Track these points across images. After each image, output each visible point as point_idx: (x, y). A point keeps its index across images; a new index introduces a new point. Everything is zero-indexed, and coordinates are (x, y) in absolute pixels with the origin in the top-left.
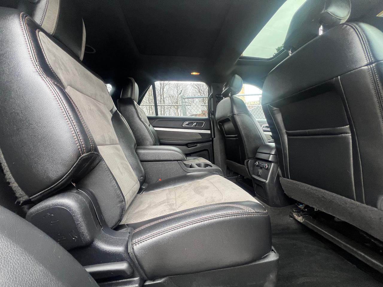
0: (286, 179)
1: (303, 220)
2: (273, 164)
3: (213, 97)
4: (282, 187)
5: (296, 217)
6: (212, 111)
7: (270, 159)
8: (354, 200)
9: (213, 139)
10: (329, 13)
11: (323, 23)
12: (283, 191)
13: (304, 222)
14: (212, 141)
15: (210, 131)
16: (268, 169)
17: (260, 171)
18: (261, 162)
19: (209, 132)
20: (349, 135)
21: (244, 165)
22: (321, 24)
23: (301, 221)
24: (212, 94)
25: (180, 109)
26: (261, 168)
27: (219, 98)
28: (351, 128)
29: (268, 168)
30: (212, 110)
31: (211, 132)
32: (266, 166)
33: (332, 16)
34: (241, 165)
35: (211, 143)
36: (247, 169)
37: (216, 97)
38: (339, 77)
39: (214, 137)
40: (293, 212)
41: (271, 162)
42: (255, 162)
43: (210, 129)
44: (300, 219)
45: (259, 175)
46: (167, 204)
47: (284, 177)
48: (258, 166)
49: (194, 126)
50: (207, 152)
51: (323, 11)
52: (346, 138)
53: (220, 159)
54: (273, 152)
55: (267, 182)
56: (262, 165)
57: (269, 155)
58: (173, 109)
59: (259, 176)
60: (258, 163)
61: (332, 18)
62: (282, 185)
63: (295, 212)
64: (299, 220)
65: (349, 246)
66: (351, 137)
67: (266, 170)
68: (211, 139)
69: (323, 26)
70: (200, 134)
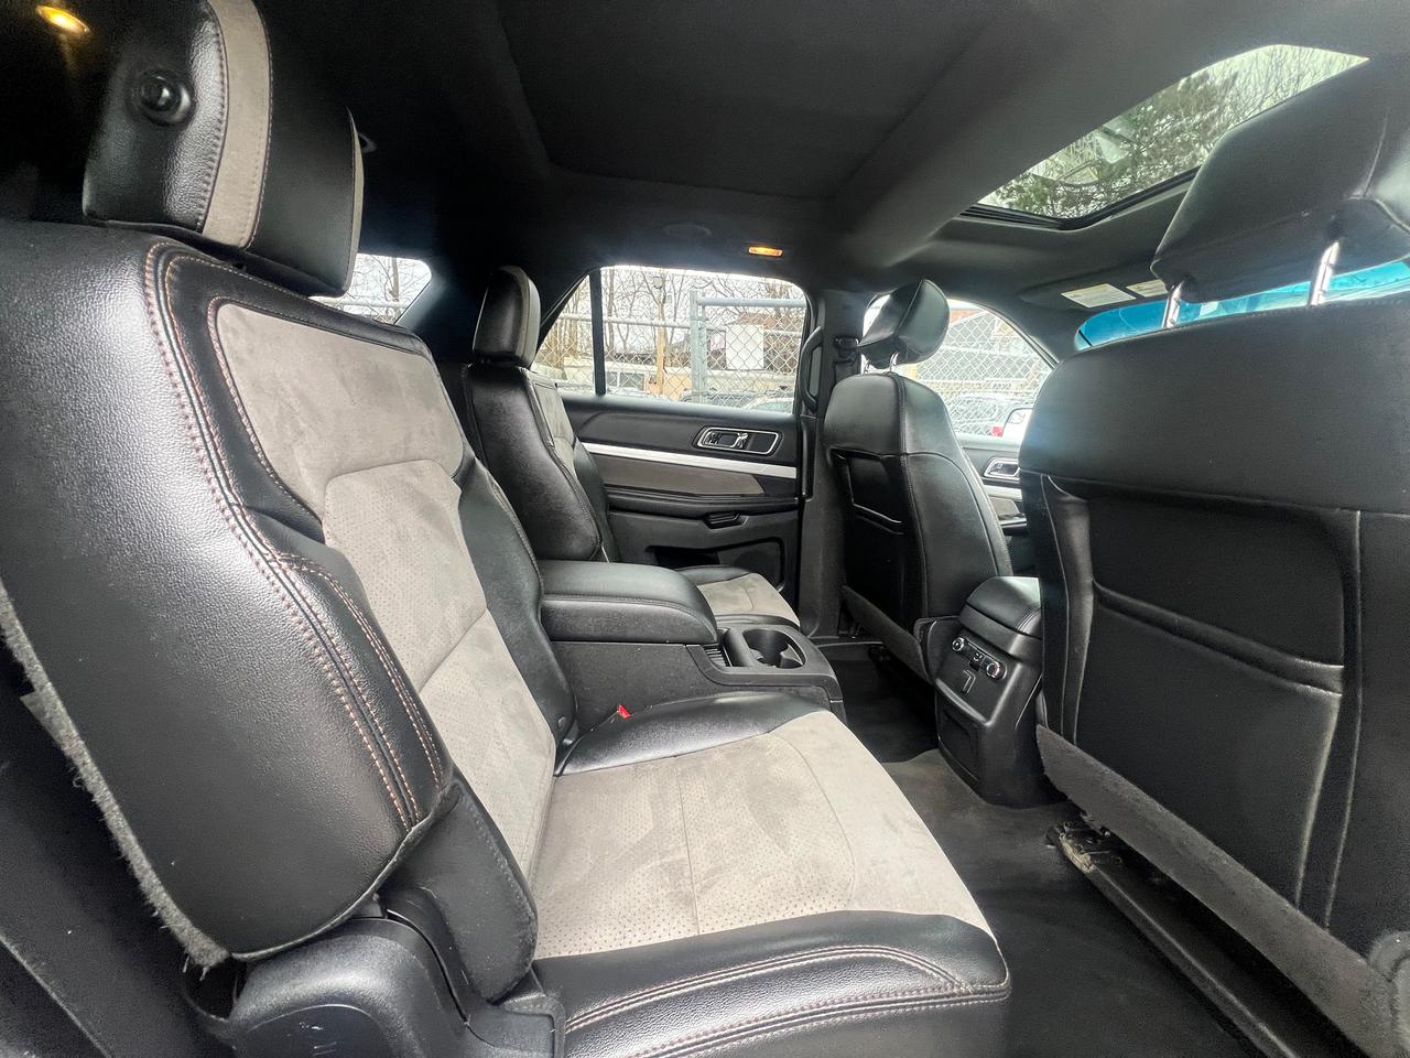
0: (1062, 739)
1: (1092, 868)
2: (1019, 667)
3: (821, 345)
4: (1039, 756)
5: (1069, 850)
6: (812, 401)
7: (1012, 650)
8: (1293, 902)
9: (802, 501)
10: (1383, 205)
11: (1342, 238)
12: (1042, 768)
13: (1094, 873)
14: (800, 507)
15: (795, 469)
16: (1000, 682)
17: (971, 678)
18: (974, 645)
19: (790, 472)
20: (1334, 698)
21: (912, 632)
22: (1332, 238)
23: (1085, 869)
24: (821, 331)
25: (673, 304)
26: (975, 667)
27: (845, 350)
28: (1348, 679)
29: (1000, 675)
30: (814, 390)
31: (800, 473)
32: (993, 669)
33: (1390, 217)
34: (900, 630)
35: (793, 515)
36: (920, 651)
37: (836, 346)
38: (1359, 513)
39: (810, 494)
40: (1063, 831)
41: (1013, 659)
42: (956, 637)
43: (798, 464)
44: (1082, 861)
45: (962, 692)
46: (658, 862)
47: (1054, 726)
48: (962, 653)
49: (737, 447)
50: (776, 545)
51: (1358, 193)
52: (1318, 705)
53: (820, 576)
54: (1028, 626)
55: (989, 724)
56: (978, 658)
57: (1009, 631)
58: (645, 298)
59: (962, 694)
60: (966, 642)
61: (1388, 227)
62: (1042, 752)
63: (1068, 834)
64: (1079, 866)
65: (1231, 997)
66: (1336, 706)
67: (990, 682)
68: (796, 503)
69: (1340, 245)
70: (759, 478)
